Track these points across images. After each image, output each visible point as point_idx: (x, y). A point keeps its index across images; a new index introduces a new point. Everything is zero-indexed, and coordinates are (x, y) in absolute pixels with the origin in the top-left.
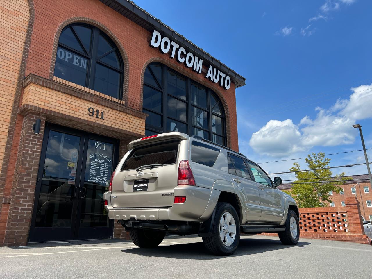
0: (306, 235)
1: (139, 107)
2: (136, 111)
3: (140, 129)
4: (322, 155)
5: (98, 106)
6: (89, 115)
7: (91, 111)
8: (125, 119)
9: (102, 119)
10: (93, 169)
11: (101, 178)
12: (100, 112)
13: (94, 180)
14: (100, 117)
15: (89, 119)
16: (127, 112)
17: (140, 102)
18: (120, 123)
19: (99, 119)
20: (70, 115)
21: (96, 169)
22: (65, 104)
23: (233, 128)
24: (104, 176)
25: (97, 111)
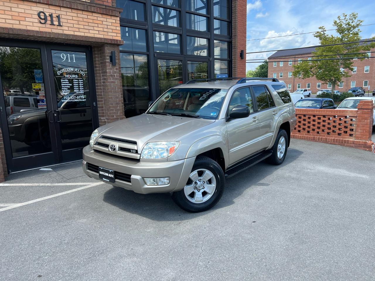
2: (104, 7)
3: (114, 31)
4: (354, 16)
5: (51, 7)
6: (41, 23)
7: (42, 16)
8: (91, 21)
9: (60, 25)
10: (66, 88)
11: (76, 96)
12: (54, 15)
13: (69, 99)
14: (56, 23)
15: (42, 30)
16: (93, 10)
18: (86, 27)
19: (55, 27)
20: (15, 27)
21: (68, 87)
22: (3, 12)
23: (241, 8)
24: (80, 94)
25: (51, 16)
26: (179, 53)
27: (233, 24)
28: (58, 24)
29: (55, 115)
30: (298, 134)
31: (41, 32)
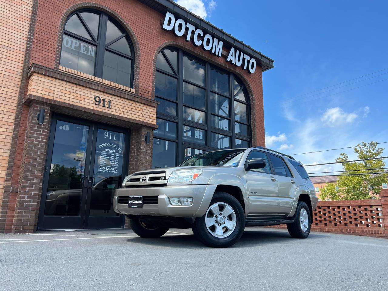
0: (335, 230)
1: (151, 96)
2: (146, 99)
3: (151, 117)
4: (374, 144)
5: (105, 94)
6: (95, 104)
7: (98, 100)
8: (134, 108)
9: (109, 108)
11: (111, 168)
12: (106, 100)
13: (104, 170)
14: (107, 106)
15: (95, 109)
16: (136, 100)
17: (152, 89)
18: (129, 112)
19: (106, 108)
20: (76, 104)
21: (106, 159)
22: (69, 93)
23: (258, 115)
24: (115, 166)
25: (104, 100)
26: (204, 145)
27: (252, 128)
28: (108, 107)
29: (90, 181)
30: (325, 228)
31: (94, 110)
